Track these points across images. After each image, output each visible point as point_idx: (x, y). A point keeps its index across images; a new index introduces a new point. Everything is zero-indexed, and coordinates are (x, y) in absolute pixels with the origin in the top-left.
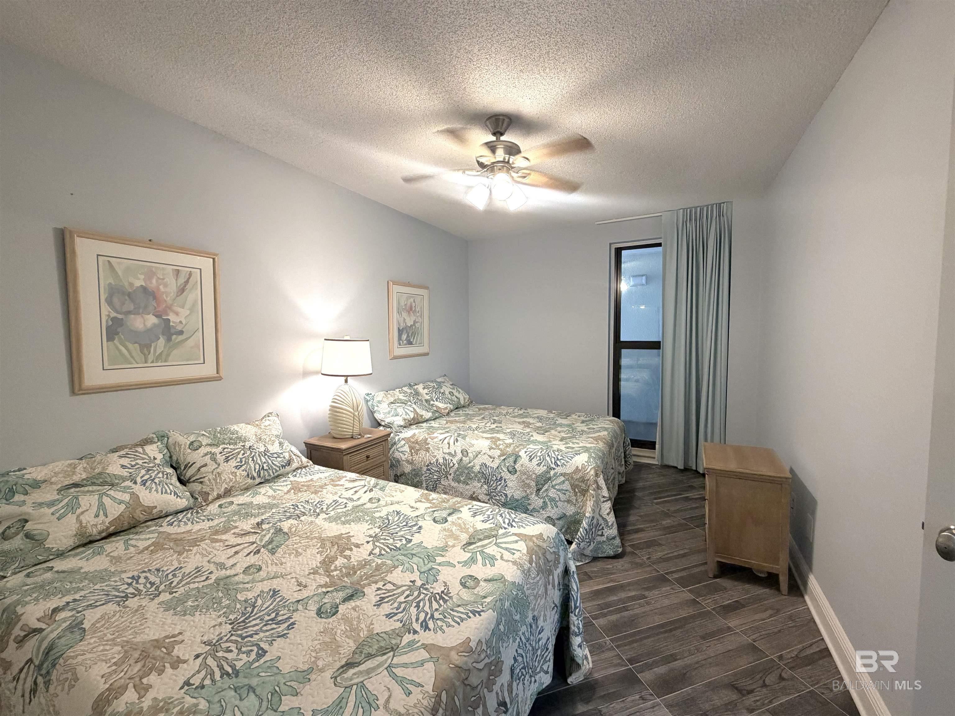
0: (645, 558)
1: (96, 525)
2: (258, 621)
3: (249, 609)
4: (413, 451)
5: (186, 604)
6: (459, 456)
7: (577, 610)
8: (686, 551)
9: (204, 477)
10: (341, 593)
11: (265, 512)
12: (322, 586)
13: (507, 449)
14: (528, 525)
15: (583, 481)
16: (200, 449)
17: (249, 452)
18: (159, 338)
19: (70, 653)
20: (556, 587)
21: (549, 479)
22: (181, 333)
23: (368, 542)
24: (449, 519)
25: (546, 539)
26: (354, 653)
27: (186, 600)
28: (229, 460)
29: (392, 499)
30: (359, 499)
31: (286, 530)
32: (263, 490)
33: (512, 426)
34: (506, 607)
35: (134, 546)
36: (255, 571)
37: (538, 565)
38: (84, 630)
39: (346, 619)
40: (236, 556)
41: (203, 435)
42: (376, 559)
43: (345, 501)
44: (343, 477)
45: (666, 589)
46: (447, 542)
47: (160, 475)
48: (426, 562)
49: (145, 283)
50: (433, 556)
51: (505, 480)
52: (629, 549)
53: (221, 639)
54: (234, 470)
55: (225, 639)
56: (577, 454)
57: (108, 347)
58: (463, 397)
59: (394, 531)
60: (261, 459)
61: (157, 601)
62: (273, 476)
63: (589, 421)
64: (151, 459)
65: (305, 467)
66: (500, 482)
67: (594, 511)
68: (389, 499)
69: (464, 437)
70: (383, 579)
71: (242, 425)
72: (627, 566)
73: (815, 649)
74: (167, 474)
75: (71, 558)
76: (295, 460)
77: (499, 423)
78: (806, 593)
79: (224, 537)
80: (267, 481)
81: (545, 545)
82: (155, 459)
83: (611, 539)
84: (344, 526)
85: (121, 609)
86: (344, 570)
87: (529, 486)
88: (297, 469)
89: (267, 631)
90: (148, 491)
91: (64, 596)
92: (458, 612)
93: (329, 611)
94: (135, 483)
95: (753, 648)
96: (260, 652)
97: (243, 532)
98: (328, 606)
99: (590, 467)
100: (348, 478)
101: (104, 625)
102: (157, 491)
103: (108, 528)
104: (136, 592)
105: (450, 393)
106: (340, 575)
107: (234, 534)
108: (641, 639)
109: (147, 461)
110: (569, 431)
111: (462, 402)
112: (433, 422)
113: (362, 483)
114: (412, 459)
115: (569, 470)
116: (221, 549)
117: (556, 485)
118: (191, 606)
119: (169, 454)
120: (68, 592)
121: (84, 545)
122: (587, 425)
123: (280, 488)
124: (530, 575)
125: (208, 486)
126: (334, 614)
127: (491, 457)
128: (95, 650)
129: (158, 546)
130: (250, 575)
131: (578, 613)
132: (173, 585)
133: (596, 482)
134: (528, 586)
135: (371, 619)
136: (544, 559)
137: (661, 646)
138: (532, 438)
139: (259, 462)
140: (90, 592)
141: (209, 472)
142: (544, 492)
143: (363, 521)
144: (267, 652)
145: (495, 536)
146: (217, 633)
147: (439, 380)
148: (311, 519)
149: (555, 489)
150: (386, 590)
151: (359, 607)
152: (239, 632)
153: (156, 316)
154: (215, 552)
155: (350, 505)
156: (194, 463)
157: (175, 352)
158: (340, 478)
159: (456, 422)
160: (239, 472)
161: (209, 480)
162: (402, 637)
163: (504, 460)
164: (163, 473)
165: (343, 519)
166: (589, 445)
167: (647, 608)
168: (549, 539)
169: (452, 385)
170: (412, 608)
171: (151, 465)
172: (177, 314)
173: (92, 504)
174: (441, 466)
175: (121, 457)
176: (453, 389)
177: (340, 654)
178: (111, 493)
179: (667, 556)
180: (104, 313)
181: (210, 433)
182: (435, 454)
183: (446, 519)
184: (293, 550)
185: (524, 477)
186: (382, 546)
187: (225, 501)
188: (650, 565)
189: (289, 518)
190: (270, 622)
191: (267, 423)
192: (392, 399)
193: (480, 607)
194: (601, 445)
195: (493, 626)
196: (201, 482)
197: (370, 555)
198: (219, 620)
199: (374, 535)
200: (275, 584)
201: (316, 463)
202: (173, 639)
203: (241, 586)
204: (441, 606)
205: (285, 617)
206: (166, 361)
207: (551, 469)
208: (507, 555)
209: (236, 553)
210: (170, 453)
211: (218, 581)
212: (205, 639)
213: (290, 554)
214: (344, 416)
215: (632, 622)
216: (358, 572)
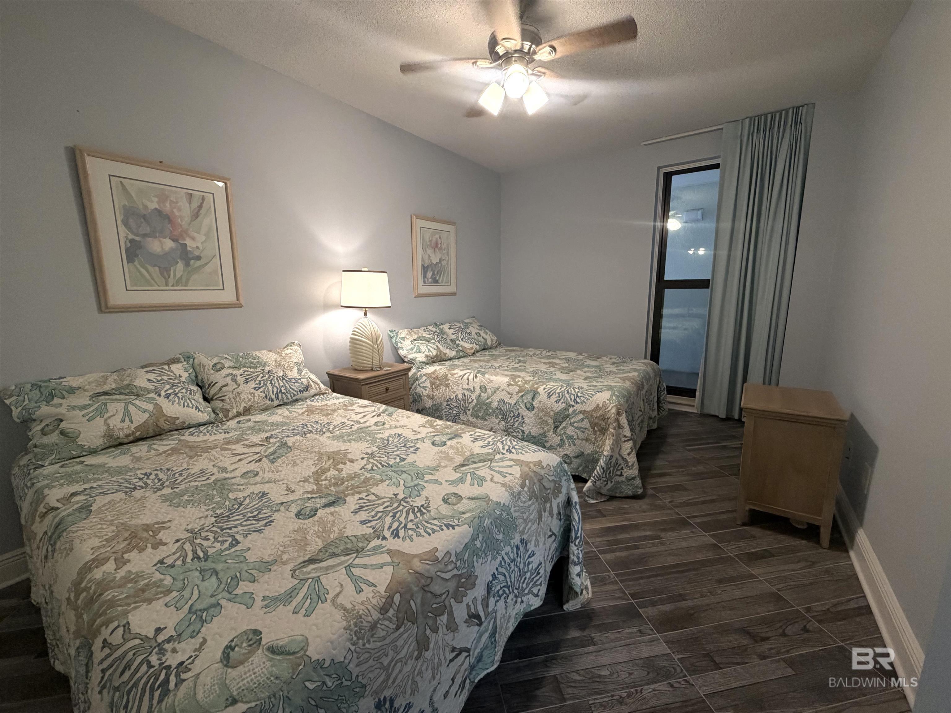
0: (667, 501)
1: (122, 429)
2: (241, 517)
3: (236, 507)
4: (434, 387)
5: (182, 498)
6: (478, 391)
7: (578, 541)
8: (714, 497)
9: (225, 396)
10: (323, 499)
11: (276, 429)
12: (308, 492)
13: (526, 386)
14: (527, 452)
15: (604, 419)
16: (222, 371)
17: (267, 376)
18: (178, 262)
19: (73, 528)
20: (555, 516)
21: (568, 416)
22: (199, 258)
23: (363, 459)
24: (448, 443)
25: (545, 466)
26: (320, 551)
27: (183, 494)
28: (248, 382)
29: (397, 423)
30: (365, 422)
31: (290, 444)
32: (280, 411)
33: (537, 366)
34: (485, 525)
35: (154, 450)
36: (252, 475)
37: (531, 490)
38: (91, 511)
39: (321, 522)
40: (240, 462)
41: (227, 358)
42: (366, 473)
43: (352, 423)
44: (356, 403)
45: (685, 532)
46: (440, 463)
47: (184, 391)
48: (414, 478)
49: (159, 206)
50: (422, 474)
51: (522, 416)
52: (650, 492)
53: (203, 529)
54: (252, 391)
55: (207, 528)
56: (598, 392)
57: (129, 268)
58: (490, 338)
59: (390, 451)
60: (279, 383)
61: (159, 493)
62: (291, 400)
63: (620, 363)
64: (176, 377)
65: (323, 394)
66: (517, 419)
67: (612, 449)
68: (394, 424)
69: (483, 374)
70: (367, 490)
71: (263, 351)
72: (645, 507)
73: (853, 605)
74: (191, 391)
75: (102, 456)
76: (313, 386)
77: (524, 363)
78: (852, 548)
79: (233, 447)
80: (285, 404)
81: (542, 472)
82: (180, 376)
83: (631, 480)
84: (345, 444)
85: (127, 497)
86: (333, 480)
87: (547, 423)
88: (316, 395)
89: (246, 525)
90: (171, 403)
91: (84, 483)
92: (431, 524)
93: (307, 513)
94: (160, 395)
95: (777, 598)
96: (234, 542)
97: (251, 444)
98: (308, 509)
99: (612, 405)
100: (360, 405)
101: (109, 508)
102: (179, 404)
103: (133, 433)
104: (144, 486)
105: (476, 334)
106: (328, 484)
107: (243, 445)
108: (650, 577)
109: (173, 378)
110: (596, 371)
111: (489, 343)
112: (457, 360)
113: (373, 409)
114: (433, 395)
115: (589, 407)
116: (228, 456)
117: (574, 423)
118: (187, 500)
119: (194, 374)
120: (89, 481)
121: (115, 446)
122: (617, 366)
123: (296, 410)
124: (520, 498)
125: (228, 404)
126: (311, 517)
127: (509, 394)
128: (94, 527)
129: (175, 451)
130: (246, 479)
131: (579, 543)
132: (176, 482)
133: (617, 420)
134: (517, 508)
135: (345, 524)
136: (539, 486)
137: (670, 585)
138: (554, 377)
139: (277, 385)
140: (107, 483)
141: (230, 392)
142: (562, 429)
143: (364, 441)
144: (240, 543)
145: (491, 460)
146: (201, 524)
147: (466, 321)
148: (315, 436)
149: (573, 426)
150: (367, 500)
151: (337, 512)
152: (221, 525)
153: (173, 240)
154: (222, 458)
155: (356, 426)
156: (217, 383)
157: (195, 277)
158: (352, 404)
159: (480, 361)
160: (257, 393)
161: (229, 398)
162: (370, 542)
163: (522, 396)
164: (187, 389)
165: (345, 438)
166: (613, 384)
167: (662, 548)
168: (549, 467)
169: (480, 326)
170: (388, 517)
171: (176, 381)
172: (193, 239)
173: (119, 410)
174: (460, 401)
175: (147, 372)
176: (481, 330)
177: (306, 550)
178: (137, 402)
179: (691, 501)
180: (122, 235)
181: (232, 357)
182: (455, 390)
183: (445, 442)
184: (292, 461)
185: (541, 414)
186: (375, 462)
187: (244, 418)
188: (671, 509)
189: (297, 435)
190: (251, 519)
191: (289, 351)
192: (416, 337)
193: (456, 522)
194: (628, 384)
195: (466, 541)
196: (222, 400)
197: (361, 469)
198: (207, 513)
199: (370, 453)
200: (266, 488)
201: (334, 391)
202: (160, 525)
203: (235, 487)
204: (417, 517)
205: (266, 515)
206: (186, 286)
207: (569, 406)
208: (498, 478)
209: (240, 460)
210: (196, 373)
211: (215, 482)
212: (189, 527)
213: (287, 465)
214: (364, 348)
215: (642, 560)
216: (346, 483)
